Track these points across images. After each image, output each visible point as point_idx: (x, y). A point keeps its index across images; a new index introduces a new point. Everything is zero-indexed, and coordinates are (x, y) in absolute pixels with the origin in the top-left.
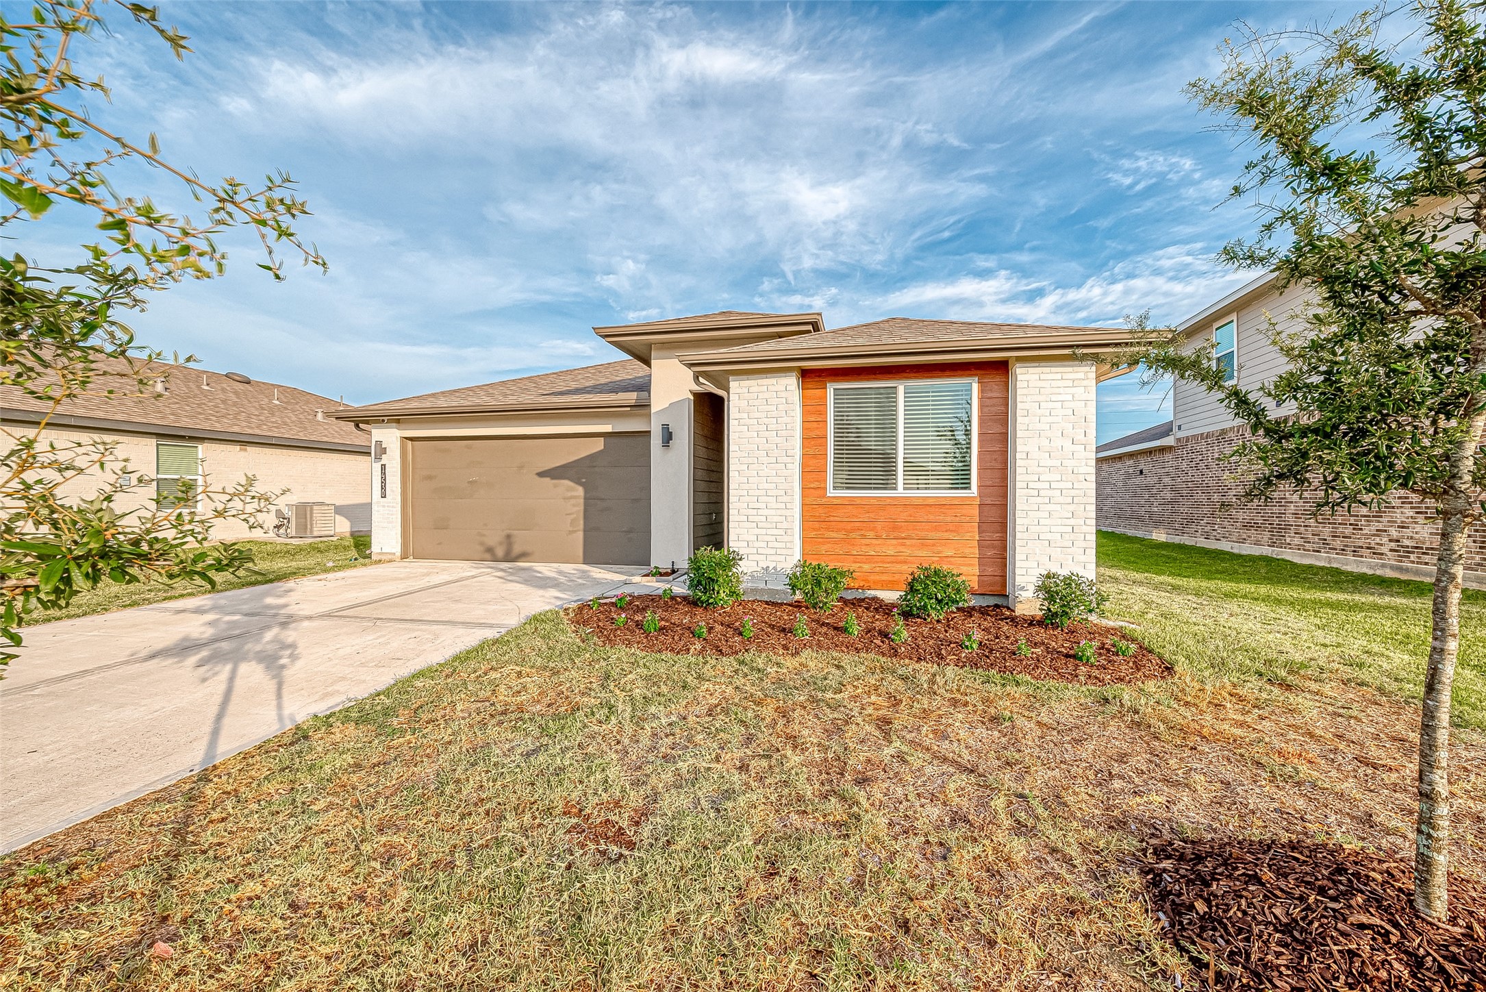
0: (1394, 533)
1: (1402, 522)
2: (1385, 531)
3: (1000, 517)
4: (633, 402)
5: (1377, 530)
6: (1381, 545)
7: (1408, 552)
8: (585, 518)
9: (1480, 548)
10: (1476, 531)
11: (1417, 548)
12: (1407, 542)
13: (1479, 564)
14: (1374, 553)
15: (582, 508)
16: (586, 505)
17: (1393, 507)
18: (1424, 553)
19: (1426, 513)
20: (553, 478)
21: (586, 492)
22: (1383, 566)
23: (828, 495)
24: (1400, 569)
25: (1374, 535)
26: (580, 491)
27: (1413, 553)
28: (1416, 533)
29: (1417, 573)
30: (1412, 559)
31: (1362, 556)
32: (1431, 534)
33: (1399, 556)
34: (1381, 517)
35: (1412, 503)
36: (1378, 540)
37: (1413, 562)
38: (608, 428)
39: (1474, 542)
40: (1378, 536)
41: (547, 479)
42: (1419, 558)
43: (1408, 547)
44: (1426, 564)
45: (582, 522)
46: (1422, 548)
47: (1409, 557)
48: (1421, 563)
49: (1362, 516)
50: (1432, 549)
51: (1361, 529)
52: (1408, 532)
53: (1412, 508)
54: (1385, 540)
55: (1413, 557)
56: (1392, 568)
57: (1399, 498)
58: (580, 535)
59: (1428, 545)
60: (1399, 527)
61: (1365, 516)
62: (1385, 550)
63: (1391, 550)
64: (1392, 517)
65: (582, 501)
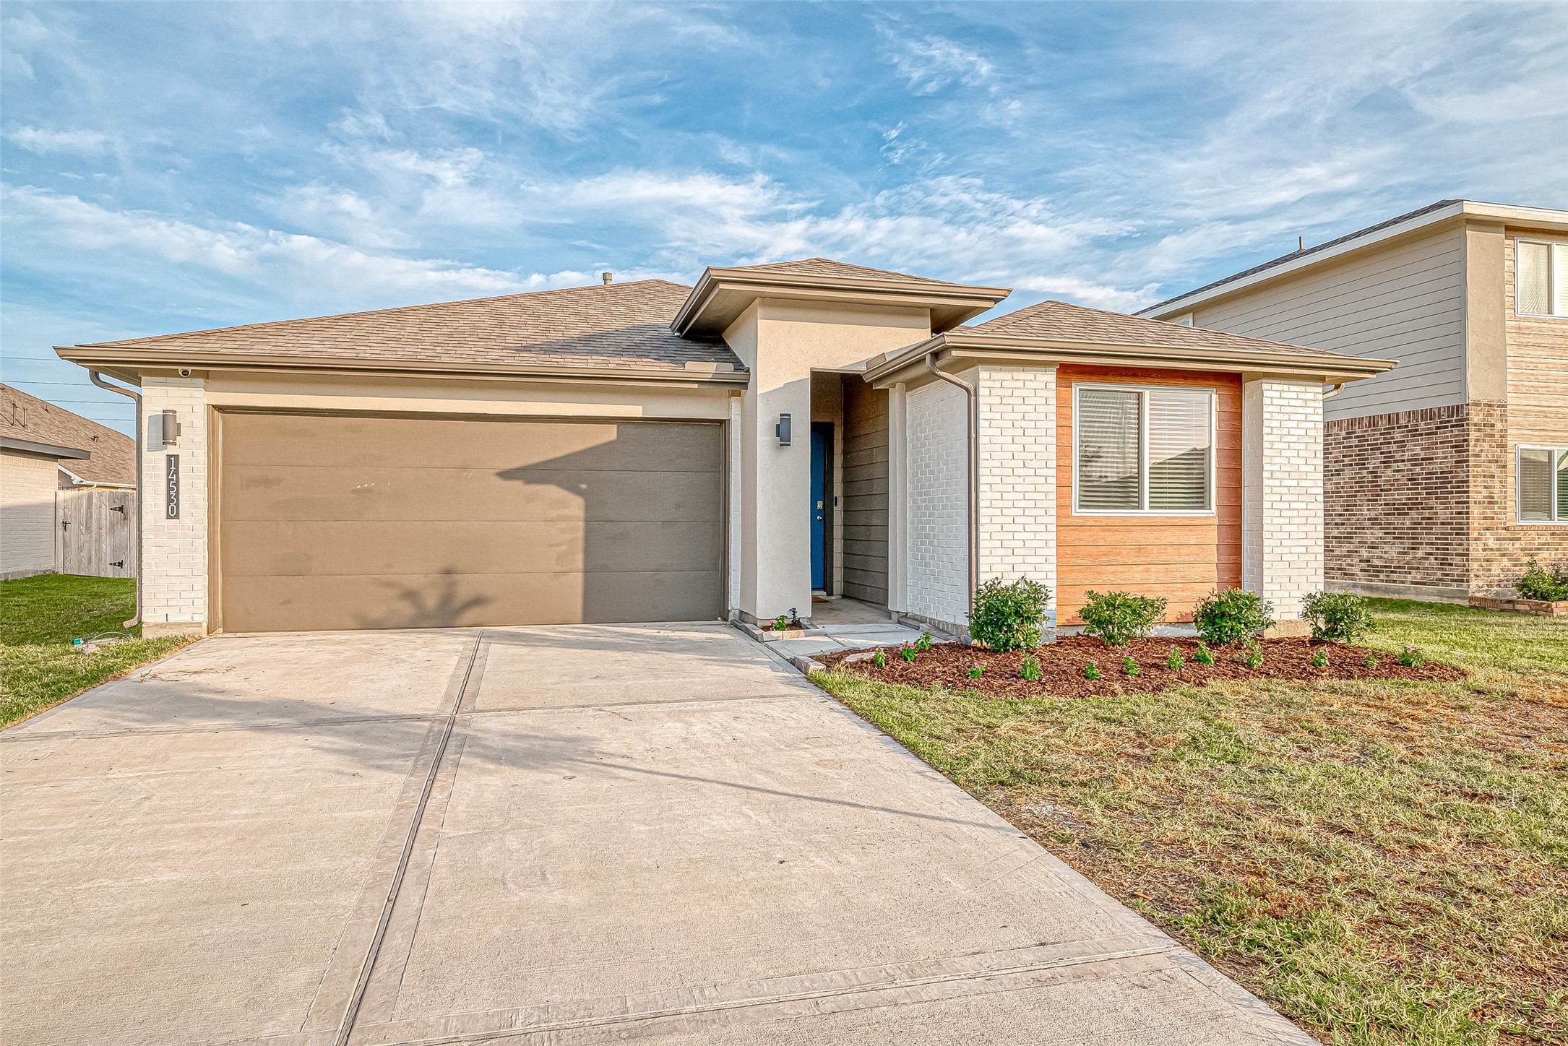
0: (1365, 554)
1: (1372, 543)
2: (1356, 552)
3: (1235, 539)
4: (708, 377)
5: (1348, 551)
6: (1352, 565)
7: (1378, 571)
8: (587, 551)
9: (1441, 564)
10: (1437, 549)
11: (1385, 567)
12: (1376, 562)
13: (1440, 580)
14: (1345, 574)
15: (580, 534)
16: (587, 531)
17: (1363, 528)
18: (1392, 572)
19: (1394, 533)
20: (528, 482)
21: (587, 508)
22: (1355, 586)
23: (1073, 514)
24: (1370, 588)
25: (1345, 556)
26: (575, 506)
27: (1383, 572)
28: (1385, 553)
29: (1386, 590)
30: (1381, 577)
31: (1333, 578)
32: (1399, 553)
33: (1369, 576)
34: (1352, 538)
35: (1381, 524)
36: (1349, 561)
37: (1382, 581)
38: (636, 411)
39: (1436, 559)
40: (1349, 556)
41: (517, 485)
42: (1387, 576)
43: (1377, 566)
44: (1394, 582)
45: (579, 559)
46: (1390, 567)
47: (1378, 576)
48: (1389, 581)
49: (1333, 537)
50: (1399, 567)
51: (1332, 551)
52: (1378, 552)
53: (1381, 529)
54: (1356, 560)
55: (1382, 576)
56: (1363, 587)
57: (1369, 519)
58: (578, 578)
59: (1395, 564)
60: (1369, 547)
61: (1336, 537)
62: (1355, 570)
63: (1361, 570)
64: (1362, 538)
65: (581, 524)
